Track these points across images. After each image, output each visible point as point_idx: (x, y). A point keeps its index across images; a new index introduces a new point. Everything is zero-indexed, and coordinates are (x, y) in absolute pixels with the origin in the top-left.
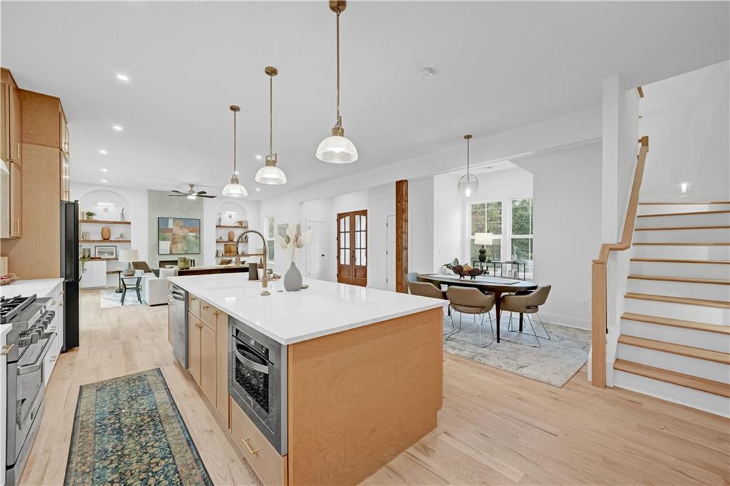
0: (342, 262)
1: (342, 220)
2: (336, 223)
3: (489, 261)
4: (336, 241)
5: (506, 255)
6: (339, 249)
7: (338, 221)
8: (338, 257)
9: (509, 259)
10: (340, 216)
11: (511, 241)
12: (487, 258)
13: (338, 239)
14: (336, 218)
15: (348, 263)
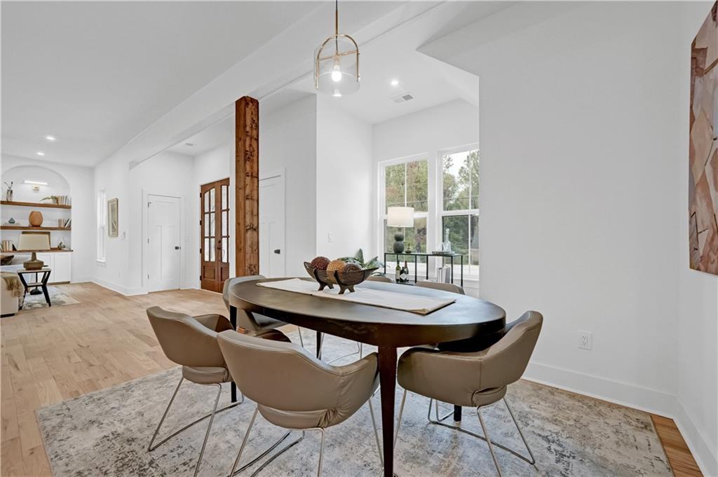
0: (207, 259)
1: (207, 195)
2: (199, 199)
3: (408, 253)
4: (199, 227)
5: (435, 241)
6: (203, 238)
7: (202, 196)
8: (202, 251)
9: (438, 249)
10: (205, 188)
11: (441, 218)
12: (406, 249)
13: (202, 223)
14: (199, 191)
15: (213, 259)
